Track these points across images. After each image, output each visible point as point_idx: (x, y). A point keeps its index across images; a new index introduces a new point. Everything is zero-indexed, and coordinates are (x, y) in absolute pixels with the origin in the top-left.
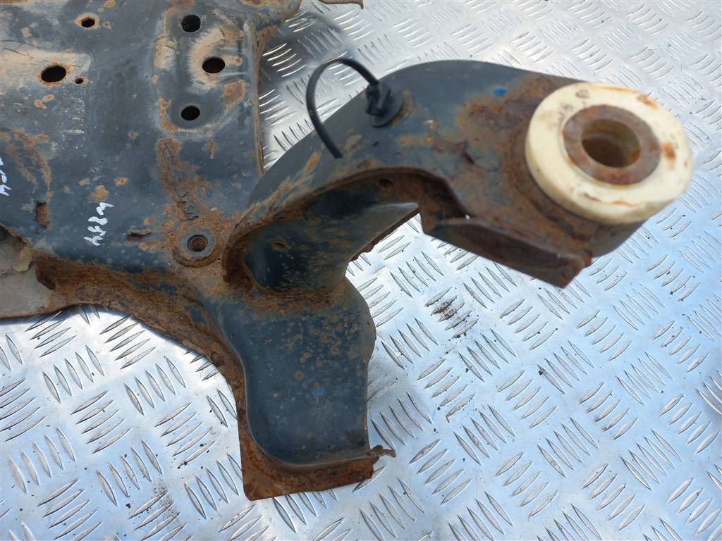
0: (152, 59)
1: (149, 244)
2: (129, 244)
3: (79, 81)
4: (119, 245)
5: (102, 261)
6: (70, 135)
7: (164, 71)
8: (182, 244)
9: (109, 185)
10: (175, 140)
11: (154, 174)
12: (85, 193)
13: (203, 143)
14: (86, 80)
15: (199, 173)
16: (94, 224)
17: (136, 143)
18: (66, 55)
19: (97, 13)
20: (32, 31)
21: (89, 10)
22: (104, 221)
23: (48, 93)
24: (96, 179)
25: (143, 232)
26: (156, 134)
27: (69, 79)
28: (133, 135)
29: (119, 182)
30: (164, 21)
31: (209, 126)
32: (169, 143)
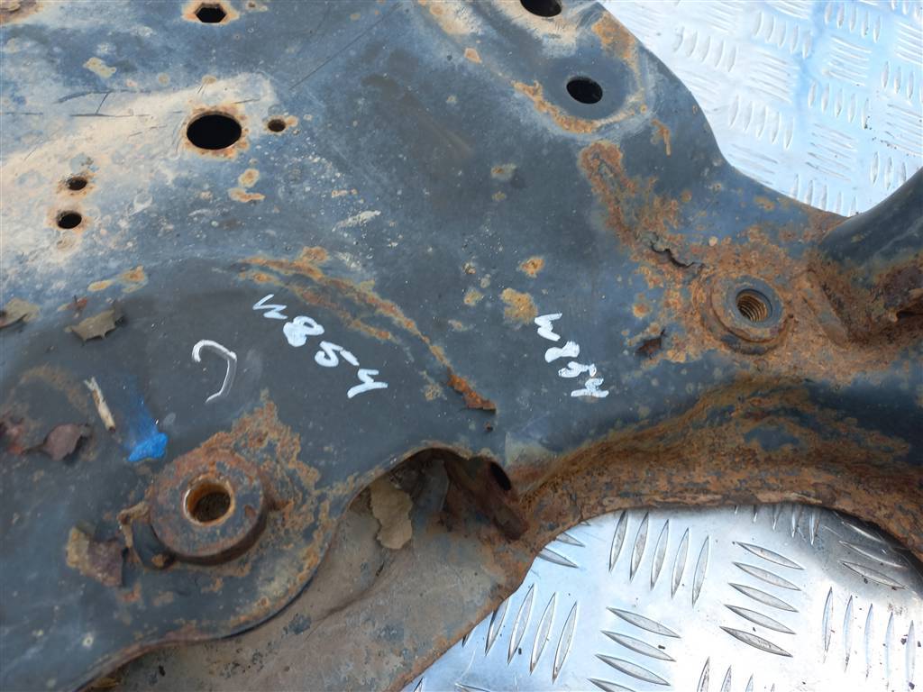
0: (432, 24)
1: (679, 347)
2: (650, 365)
3: (276, 126)
4: (638, 374)
5: (629, 419)
6: (355, 229)
7: (474, 36)
8: (733, 318)
9: (520, 283)
10: (605, 143)
11: (597, 221)
12: (493, 316)
13: (647, 132)
14: (291, 120)
15: (658, 189)
16: (563, 362)
17: (517, 182)
18: (209, 89)
20: (109, 61)
22: (572, 349)
23: (242, 166)
24: (485, 282)
25: (651, 332)
26: (564, 150)
27: (254, 128)
28: (503, 171)
29: (533, 266)
31: (632, 99)
32: (598, 153)
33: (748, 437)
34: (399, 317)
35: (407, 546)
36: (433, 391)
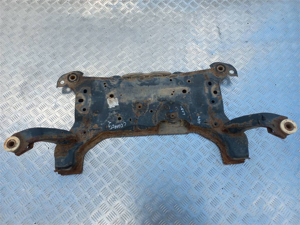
0: (205, 91)
1: (208, 124)
2: (205, 124)
3: (189, 93)
4: (203, 124)
5: (201, 126)
6: (190, 104)
7: (207, 93)
8: (214, 124)
9: (199, 113)
10: (211, 107)
11: (207, 112)
12: (196, 114)
13: (216, 107)
14: (190, 93)
15: (215, 112)
16: (198, 120)
17: (203, 106)
18: (186, 88)
19: (190, 79)
20: (180, 83)
21: (189, 79)
22: (200, 120)
23: (185, 95)
24: (197, 112)
25: (206, 122)
26: (208, 105)
27: (187, 92)
28: (203, 105)
29: (201, 113)
30: (205, 83)
31: (217, 104)
32: (210, 107)
33: (212, 134)
34: (189, 111)
35: (182, 126)
36: (188, 117)
